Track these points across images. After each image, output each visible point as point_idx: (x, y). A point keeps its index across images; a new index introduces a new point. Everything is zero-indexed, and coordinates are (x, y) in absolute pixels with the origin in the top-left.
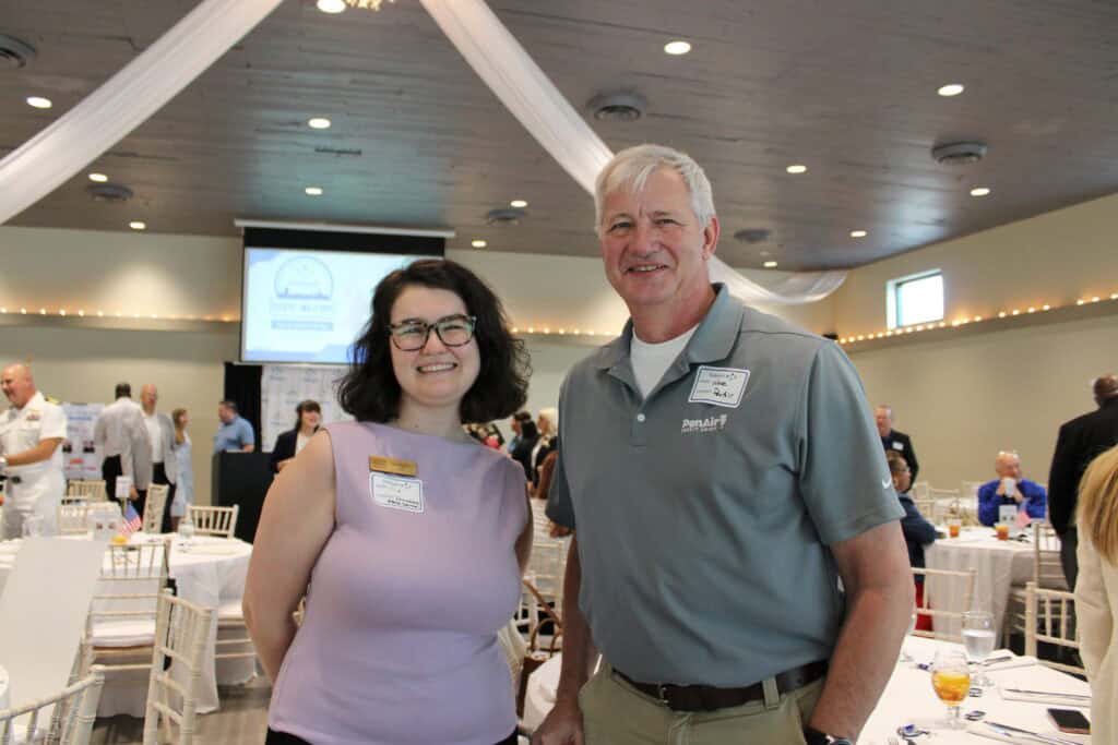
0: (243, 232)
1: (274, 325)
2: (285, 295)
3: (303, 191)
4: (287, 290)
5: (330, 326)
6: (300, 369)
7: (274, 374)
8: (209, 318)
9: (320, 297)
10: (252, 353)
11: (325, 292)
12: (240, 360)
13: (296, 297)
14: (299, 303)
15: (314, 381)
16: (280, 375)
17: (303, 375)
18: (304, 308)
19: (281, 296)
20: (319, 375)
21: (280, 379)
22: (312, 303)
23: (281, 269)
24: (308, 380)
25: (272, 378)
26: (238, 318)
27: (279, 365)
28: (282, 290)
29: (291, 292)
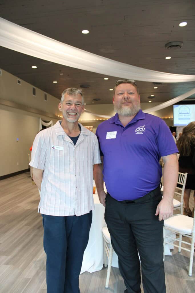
1: (179, 119)
2: (181, 113)
5: (189, 119)
9: (187, 113)
10: (175, 125)
11: (188, 112)
12: (173, 126)
13: (183, 113)
14: (183, 115)
18: (184, 116)
21: (180, 129)
22: (186, 114)
23: (180, 108)
25: (178, 129)
26: (172, 118)
28: (180, 112)
29: (182, 113)
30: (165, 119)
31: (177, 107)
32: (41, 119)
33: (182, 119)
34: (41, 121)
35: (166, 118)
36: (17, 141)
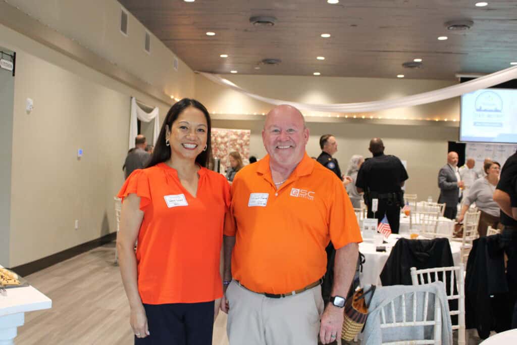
0: (459, 79)
1: (475, 124)
2: (479, 110)
4: (481, 108)
5: (501, 125)
6: (484, 145)
7: (472, 147)
8: (428, 119)
9: (497, 111)
10: (464, 137)
11: (499, 108)
12: (459, 141)
13: (485, 110)
14: (486, 113)
15: (491, 150)
16: (475, 148)
18: (489, 116)
19: (477, 110)
20: (492, 148)
21: (475, 149)
22: (493, 113)
23: (479, 96)
25: (470, 149)
26: (458, 120)
27: (473, 143)
28: (478, 108)
30: (435, 121)
32: (136, 100)
33: (482, 124)
34: (135, 107)
35: (437, 120)
36: (79, 158)
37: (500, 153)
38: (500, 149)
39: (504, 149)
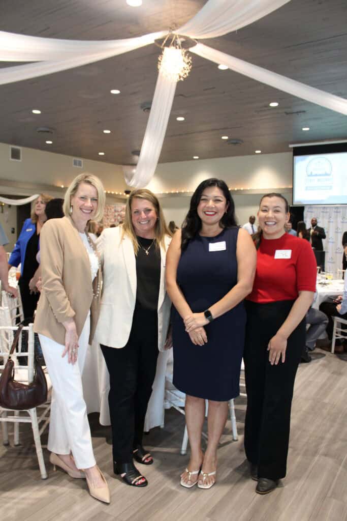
0: (292, 150)
1: (307, 188)
2: (311, 175)
3: (302, 130)
4: (311, 173)
5: (331, 188)
7: (309, 210)
9: (326, 174)
10: (297, 201)
11: (328, 172)
12: (293, 205)
13: (316, 175)
14: (316, 178)
15: (326, 212)
16: (311, 210)
17: (322, 210)
18: (319, 180)
19: (309, 176)
20: (328, 210)
21: (312, 212)
22: (322, 177)
23: (310, 162)
24: (323, 212)
25: (308, 212)
26: (291, 187)
27: (311, 206)
28: (309, 173)
29: (313, 174)
31: (302, 160)
33: (312, 188)
37: (336, 214)
38: (336, 210)
39: (338, 211)
